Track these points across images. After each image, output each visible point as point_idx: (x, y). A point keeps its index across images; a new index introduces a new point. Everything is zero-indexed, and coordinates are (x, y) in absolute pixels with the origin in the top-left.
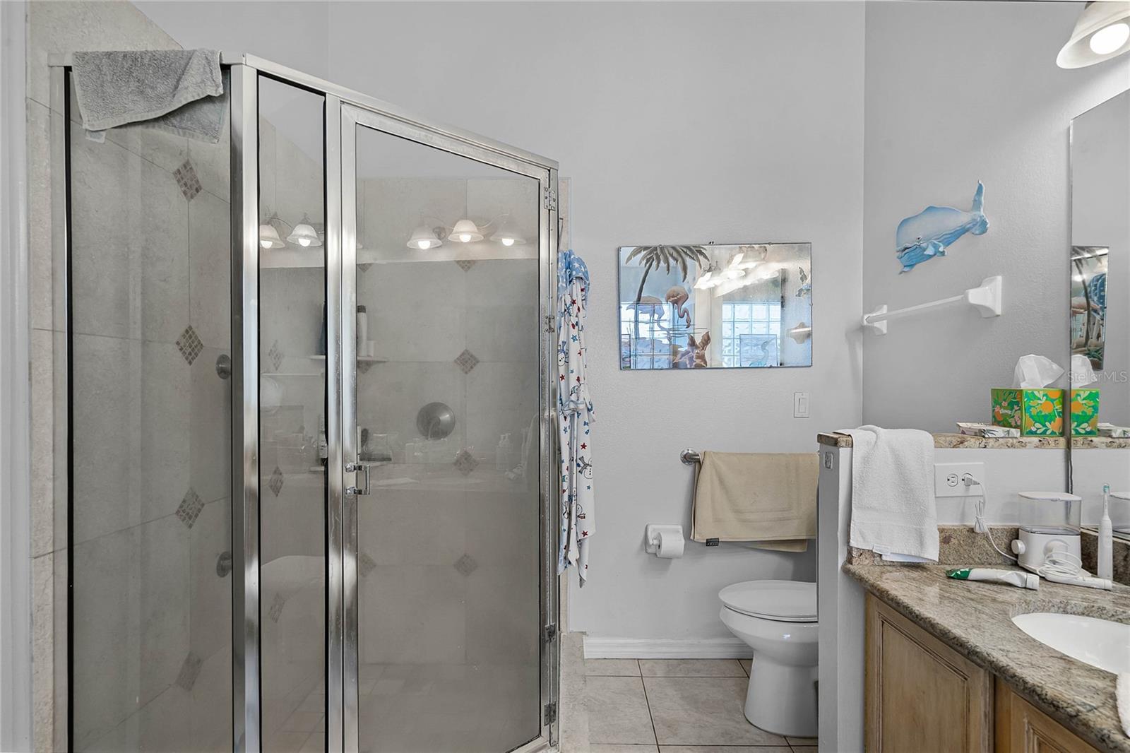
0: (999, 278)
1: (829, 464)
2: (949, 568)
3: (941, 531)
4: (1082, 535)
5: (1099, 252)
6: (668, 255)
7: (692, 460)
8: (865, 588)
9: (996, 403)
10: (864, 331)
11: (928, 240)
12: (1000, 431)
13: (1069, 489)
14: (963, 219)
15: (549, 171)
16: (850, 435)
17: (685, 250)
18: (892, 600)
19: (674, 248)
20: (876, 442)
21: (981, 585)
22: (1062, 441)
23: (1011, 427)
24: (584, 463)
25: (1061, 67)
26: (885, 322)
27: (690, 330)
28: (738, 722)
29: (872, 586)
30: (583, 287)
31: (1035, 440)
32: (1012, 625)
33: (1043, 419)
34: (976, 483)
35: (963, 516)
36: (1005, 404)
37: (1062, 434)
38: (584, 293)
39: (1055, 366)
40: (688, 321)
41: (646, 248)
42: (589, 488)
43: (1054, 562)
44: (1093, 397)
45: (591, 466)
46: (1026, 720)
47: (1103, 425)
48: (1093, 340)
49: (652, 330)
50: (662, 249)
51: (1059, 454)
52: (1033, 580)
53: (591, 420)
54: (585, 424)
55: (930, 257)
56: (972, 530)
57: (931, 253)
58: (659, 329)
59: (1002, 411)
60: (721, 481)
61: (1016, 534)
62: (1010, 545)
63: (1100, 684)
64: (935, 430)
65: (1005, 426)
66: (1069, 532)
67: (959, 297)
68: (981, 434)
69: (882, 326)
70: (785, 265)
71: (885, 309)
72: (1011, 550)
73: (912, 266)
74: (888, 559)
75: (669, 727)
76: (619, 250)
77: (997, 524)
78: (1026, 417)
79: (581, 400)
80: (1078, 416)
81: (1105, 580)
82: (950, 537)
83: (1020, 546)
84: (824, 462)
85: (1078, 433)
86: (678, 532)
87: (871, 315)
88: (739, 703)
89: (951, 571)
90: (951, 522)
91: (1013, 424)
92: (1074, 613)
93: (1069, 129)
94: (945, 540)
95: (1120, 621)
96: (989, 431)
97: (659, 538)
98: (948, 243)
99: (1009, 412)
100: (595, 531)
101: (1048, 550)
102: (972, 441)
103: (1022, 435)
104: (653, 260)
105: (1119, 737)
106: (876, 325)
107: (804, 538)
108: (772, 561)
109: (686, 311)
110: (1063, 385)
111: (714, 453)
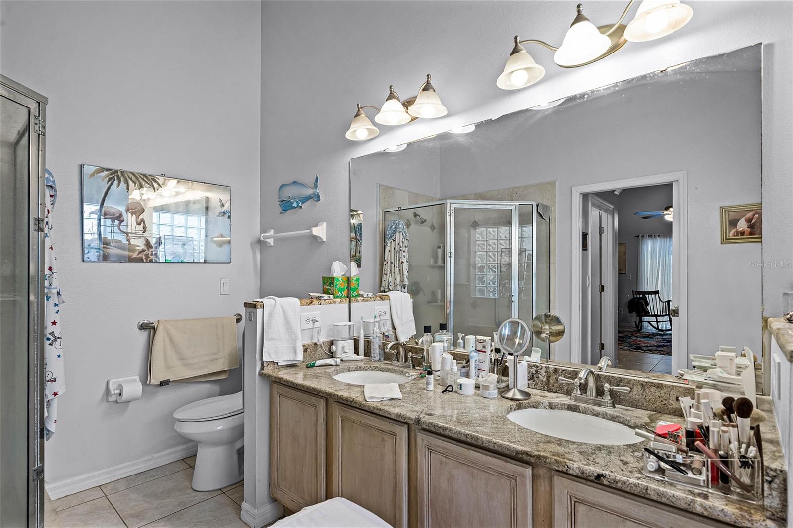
0: (325, 224)
1: (252, 319)
2: (307, 363)
3: (304, 346)
4: (355, 339)
5: (359, 213)
6: (128, 178)
7: (149, 328)
8: (271, 381)
9: (324, 283)
10: (261, 243)
11: (294, 198)
12: (326, 296)
13: (350, 321)
14: (310, 192)
15: (39, 103)
16: (262, 302)
17: (142, 177)
18: (285, 381)
19: (132, 174)
20: (275, 305)
21: (320, 367)
22: (348, 299)
23: (330, 294)
24: (54, 337)
25: (348, 138)
26: (272, 239)
27: (146, 234)
28: (189, 494)
29: (275, 378)
30: (52, 194)
31: (339, 299)
32: (332, 379)
33: (341, 290)
34: (317, 321)
35: (312, 338)
36: (327, 284)
37: (348, 297)
38: (52, 199)
39: (345, 266)
40: (144, 228)
41: (108, 170)
42: (59, 356)
43: (346, 352)
44: (358, 280)
45: (61, 339)
46: (338, 413)
47: (361, 292)
48: (358, 254)
49: (112, 232)
50: (122, 173)
51: (347, 305)
52: (339, 361)
53: (61, 301)
54: (55, 305)
55: (295, 207)
56: (316, 344)
57: (296, 206)
58: (119, 232)
59: (327, 287)
60: (171, 340)
61: (332, 343)
62: (330, 348)
63: (360, 389)
64: (300, 298)
65: (327, 294)
66: (350, 339)
67: (309, 231)
68: (319, 298)
69: (271, 241)
70: (209, 194)
71: (272, 232)
72: (330, 351)
73: (286, 211)
74: (281, 364)
75: (137, 517)
76: (81, 167)
77: (325, 340)
78: (336, 290)
79: (53, 286)
80: (353, 288)
81: (362, 357)
82: (307, 348)
83: (334, 347)
84: (248, 317)
85: (353, 296)
86: (136, 381)
87: (265, 234)
88: (187, 484)
89: (308, 364)
90: (307, 342)
91: (331, 293)
92: (352, 371)
93: (350, 162)
94: (305, 351)
95: (366, 370)
96: (322, 296)
97: (120, 388)
98: (303, 203)
99: (329, 287)
100: (65, 390)
101: (343, 348)
102: (315, 302)
103: (334, 298)
104: (115, 180)
105: (364, 402)
106: (268, 240)
107: (227, 369)
108: (206, 388)
109: (143, 221)
110: (348, 275)
111: (165, 321)
